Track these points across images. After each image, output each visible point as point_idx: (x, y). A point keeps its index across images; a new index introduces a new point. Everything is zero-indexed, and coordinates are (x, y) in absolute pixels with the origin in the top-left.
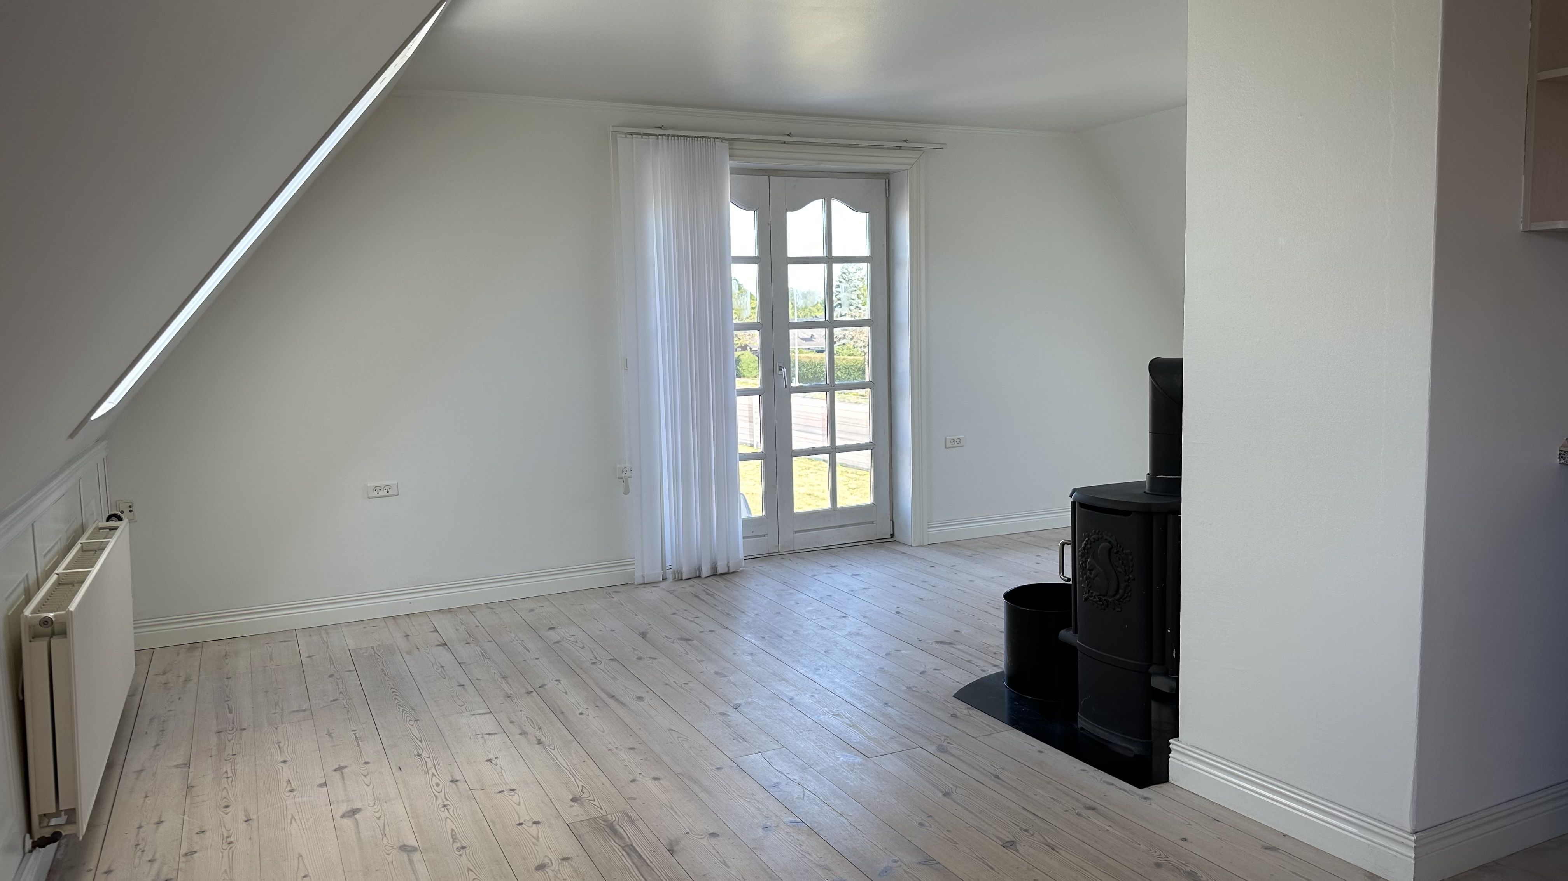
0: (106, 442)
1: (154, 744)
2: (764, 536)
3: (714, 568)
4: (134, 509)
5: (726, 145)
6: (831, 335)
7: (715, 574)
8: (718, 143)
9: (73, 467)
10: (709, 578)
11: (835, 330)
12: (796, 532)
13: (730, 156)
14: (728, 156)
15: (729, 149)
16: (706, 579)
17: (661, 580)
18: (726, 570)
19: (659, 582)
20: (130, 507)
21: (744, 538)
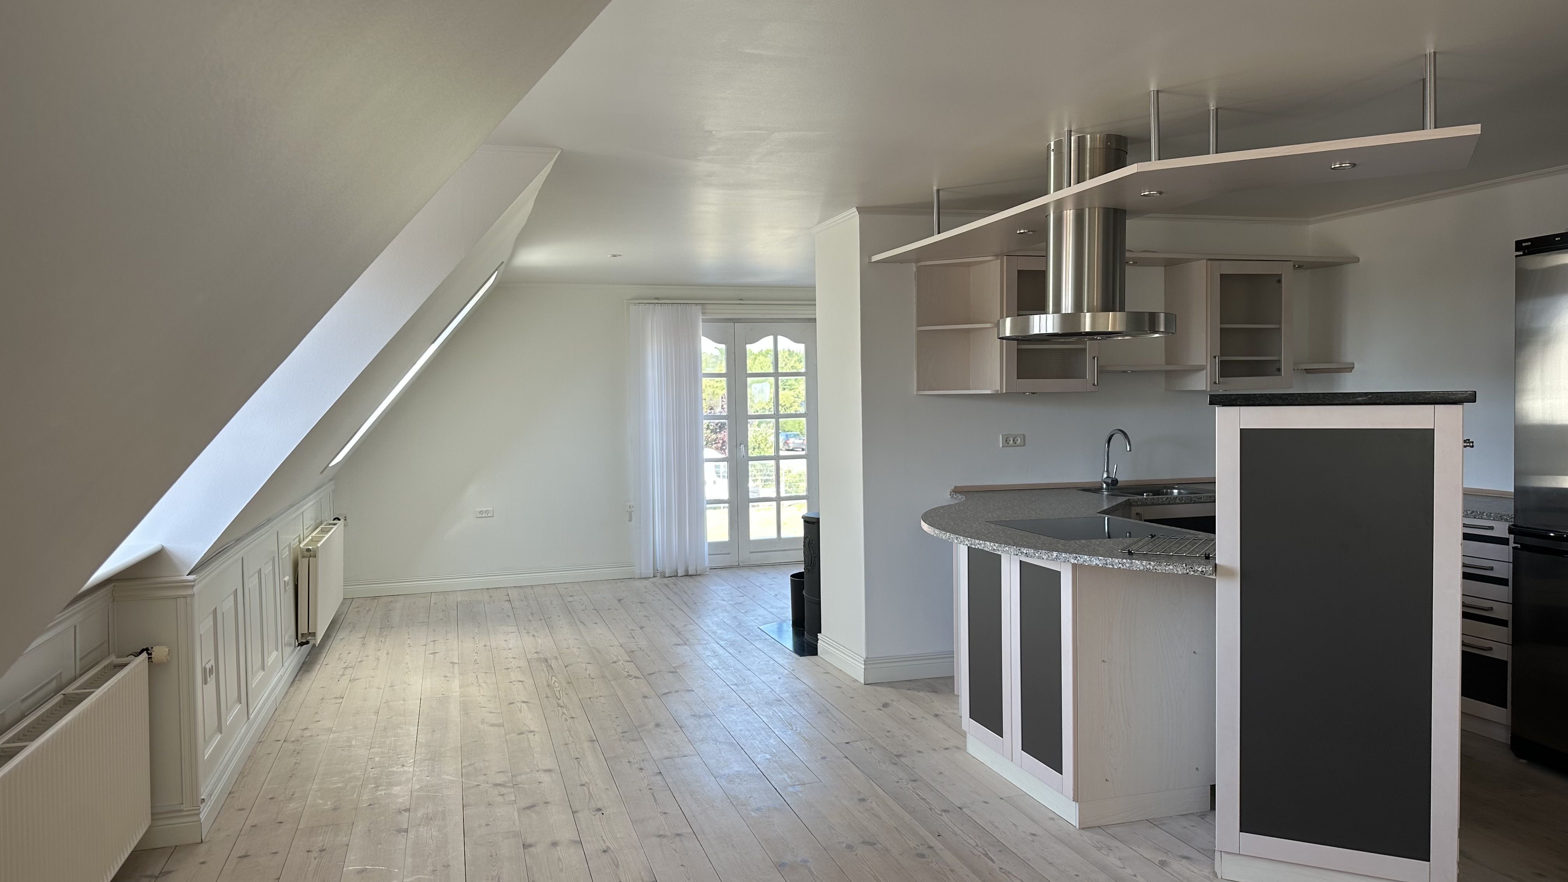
0: (334, 481)
1: (350, 630)
2: (729, 554)
3: (687, 571)
4: (347, 519)
5: (700, 307)
6: (777, 423)
7: (687, 575)
8: (694, 307)
9: (319, 491)
10: (683, 577)
11: (780, 420)
12: (751, 553)
13: (702, 313)
14: (701, 315)
15: (702, 309)
16: (680, 578)
17: (652, 576)
18: (694, 573)
19: (651, 578)
20: (345, 517)
21: (709, 555)
